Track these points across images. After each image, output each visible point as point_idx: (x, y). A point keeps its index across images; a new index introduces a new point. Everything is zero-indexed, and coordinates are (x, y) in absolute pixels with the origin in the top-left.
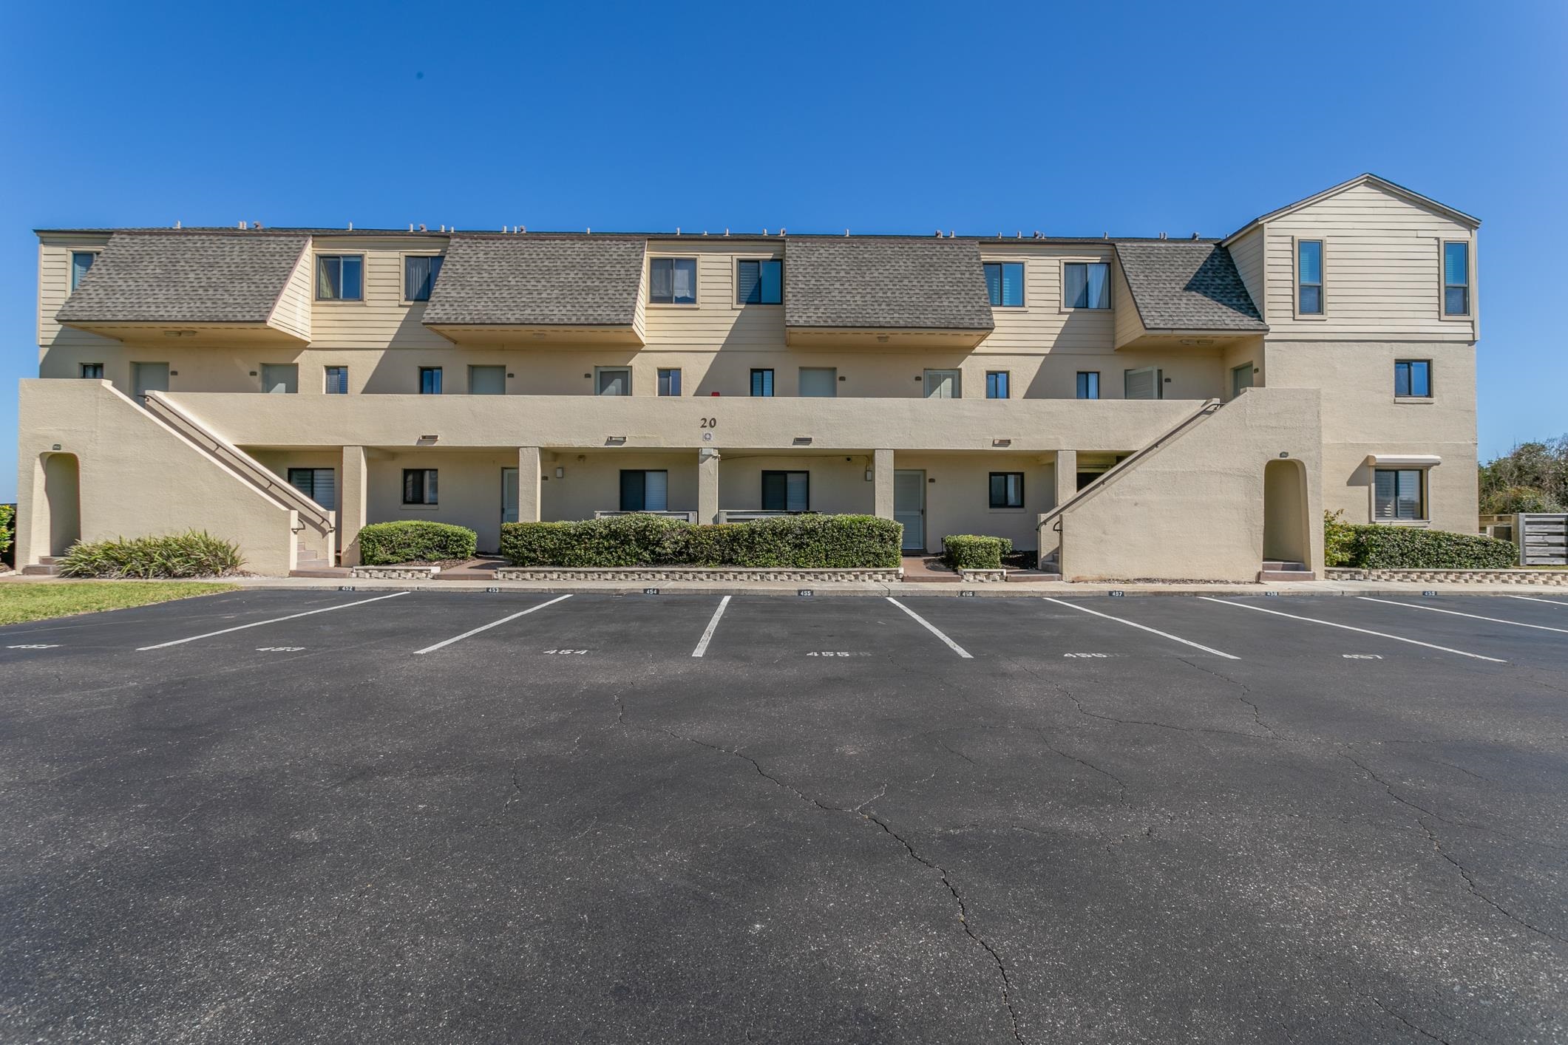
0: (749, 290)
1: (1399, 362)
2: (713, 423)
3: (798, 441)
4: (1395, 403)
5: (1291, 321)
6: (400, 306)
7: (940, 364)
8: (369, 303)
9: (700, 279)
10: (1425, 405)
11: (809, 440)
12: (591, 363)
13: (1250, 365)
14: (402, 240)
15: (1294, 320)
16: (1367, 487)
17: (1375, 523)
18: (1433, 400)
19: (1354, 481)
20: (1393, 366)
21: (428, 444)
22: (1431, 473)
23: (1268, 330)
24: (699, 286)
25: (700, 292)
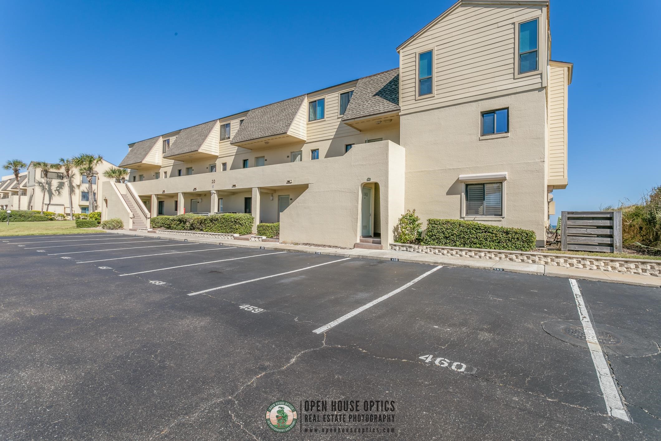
1: (484, 114)
4: (480, 140)
5: (414, 102)
7: (295, 149)
10: (503, 139)
15: (416, 101)
16: (460, 195)
17: (463, 218)
18: (509, 134)
19: (451, 192)
20: (480, 117)
23: (400, 110)
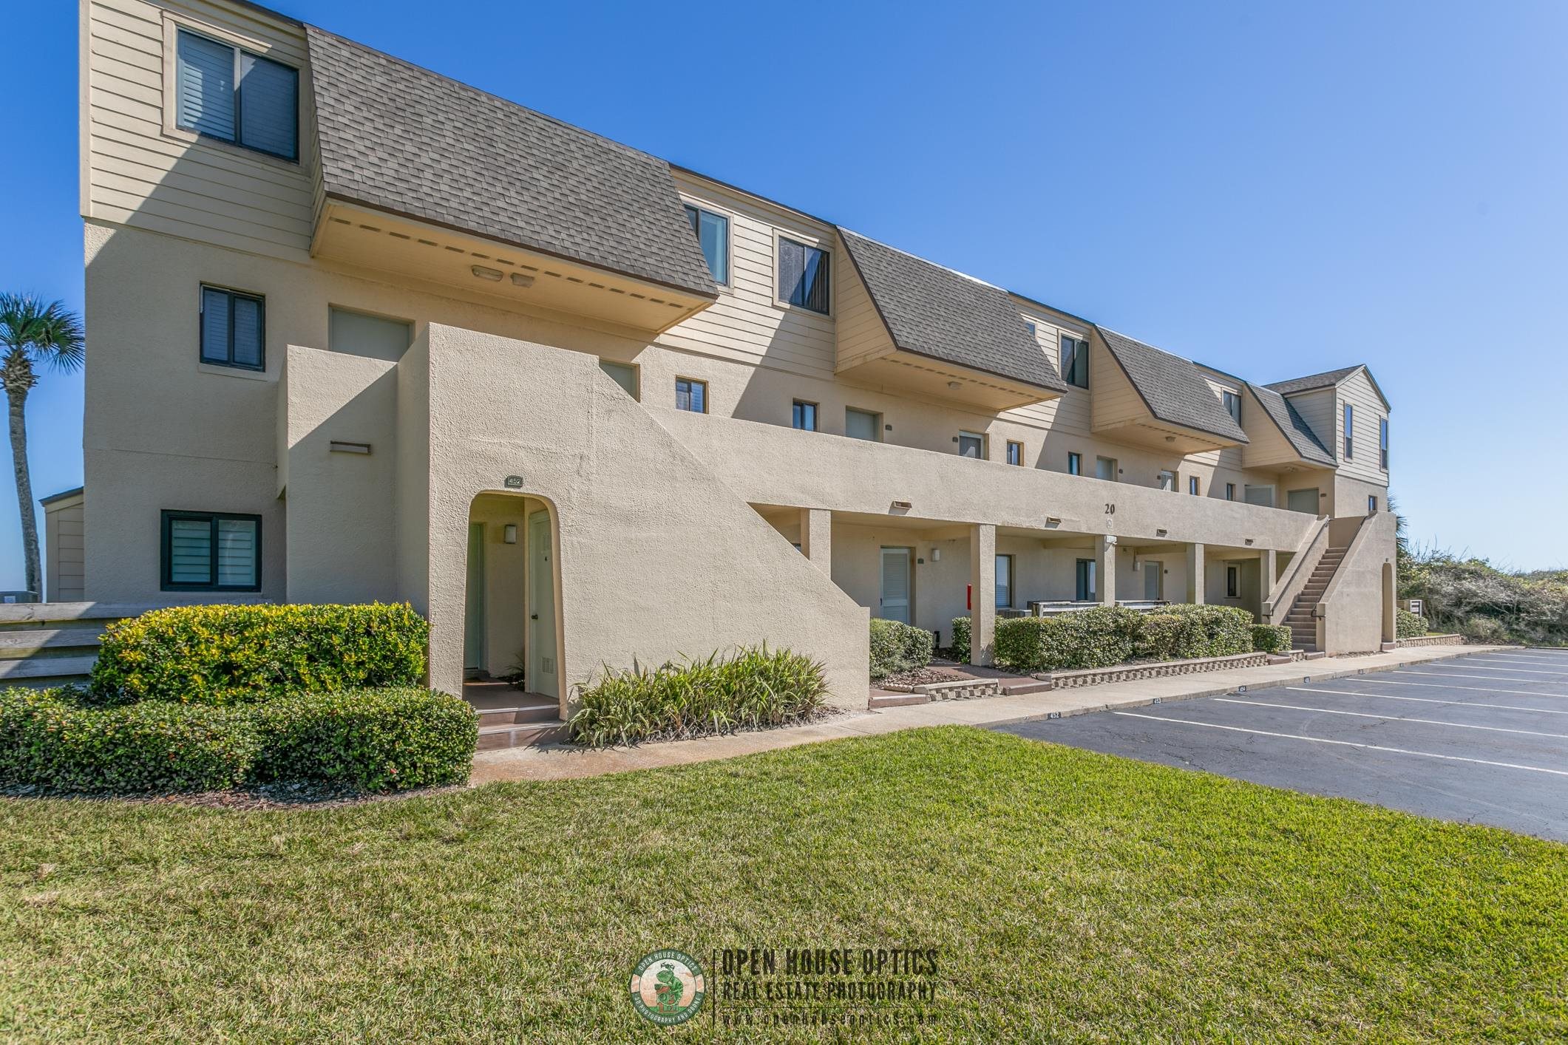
0: (1069, 368)
2: (1112, 510)
3: (1157, 531)
6: (774, 307)
8: (737, 293)
11: (1164, 531)
12: (956, 426)
13: (1315, 490)
14: (779, 212)
20: (1368, 499)
21: (899, 514)
23: (1338, 467)
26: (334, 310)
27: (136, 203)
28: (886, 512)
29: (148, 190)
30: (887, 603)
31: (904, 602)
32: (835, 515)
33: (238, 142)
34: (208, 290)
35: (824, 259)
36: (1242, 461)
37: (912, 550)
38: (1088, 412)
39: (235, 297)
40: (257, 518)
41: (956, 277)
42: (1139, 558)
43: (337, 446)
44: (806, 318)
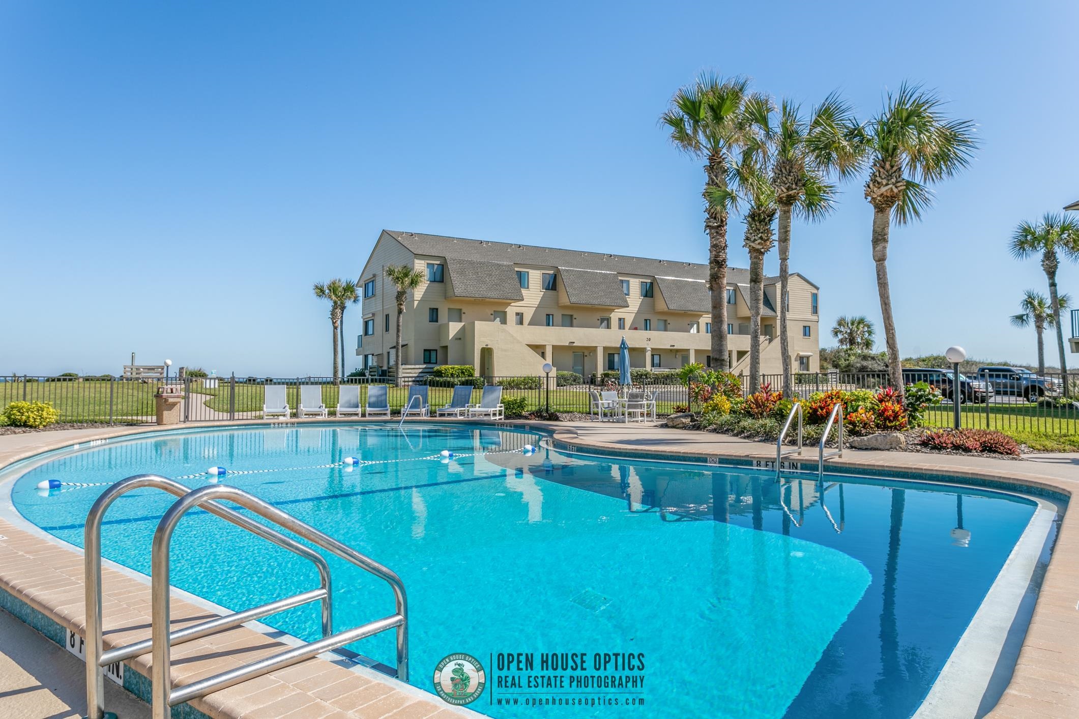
0: (644, 292)
2: (650, 340)
3: (672, 346)
6: (541, 291)
8: (531, 290)
9: (630, 287)
11: (674, 346)
12: (599, 315)
13: (772, 325)
21: (571, 345)
22: (810, 358)
24: (630, 290)
25: (630, 292)
26: (449, 309)
27: (421, 296)
28: (567, 344)
29: (423, 293)
30: (575, 368)
31: (581, 368)
32: (553, 346)
33: (435, 281)
34: (430, 309)
35: (555, 277)
36: (736, 315)
37: (583, 353)
38: (653, 306)
39: (433, 309)
40: (436, 350)
41: (597, 273)
42: (678, 353)
43: (456, 339)
44: (550, 292)
